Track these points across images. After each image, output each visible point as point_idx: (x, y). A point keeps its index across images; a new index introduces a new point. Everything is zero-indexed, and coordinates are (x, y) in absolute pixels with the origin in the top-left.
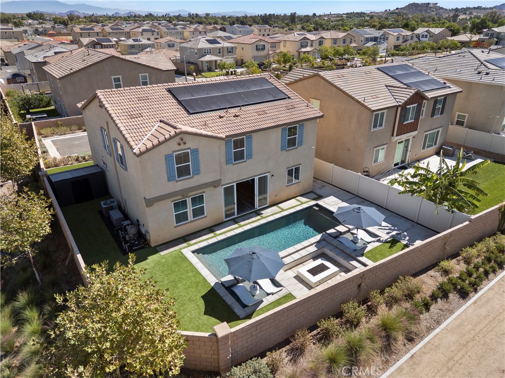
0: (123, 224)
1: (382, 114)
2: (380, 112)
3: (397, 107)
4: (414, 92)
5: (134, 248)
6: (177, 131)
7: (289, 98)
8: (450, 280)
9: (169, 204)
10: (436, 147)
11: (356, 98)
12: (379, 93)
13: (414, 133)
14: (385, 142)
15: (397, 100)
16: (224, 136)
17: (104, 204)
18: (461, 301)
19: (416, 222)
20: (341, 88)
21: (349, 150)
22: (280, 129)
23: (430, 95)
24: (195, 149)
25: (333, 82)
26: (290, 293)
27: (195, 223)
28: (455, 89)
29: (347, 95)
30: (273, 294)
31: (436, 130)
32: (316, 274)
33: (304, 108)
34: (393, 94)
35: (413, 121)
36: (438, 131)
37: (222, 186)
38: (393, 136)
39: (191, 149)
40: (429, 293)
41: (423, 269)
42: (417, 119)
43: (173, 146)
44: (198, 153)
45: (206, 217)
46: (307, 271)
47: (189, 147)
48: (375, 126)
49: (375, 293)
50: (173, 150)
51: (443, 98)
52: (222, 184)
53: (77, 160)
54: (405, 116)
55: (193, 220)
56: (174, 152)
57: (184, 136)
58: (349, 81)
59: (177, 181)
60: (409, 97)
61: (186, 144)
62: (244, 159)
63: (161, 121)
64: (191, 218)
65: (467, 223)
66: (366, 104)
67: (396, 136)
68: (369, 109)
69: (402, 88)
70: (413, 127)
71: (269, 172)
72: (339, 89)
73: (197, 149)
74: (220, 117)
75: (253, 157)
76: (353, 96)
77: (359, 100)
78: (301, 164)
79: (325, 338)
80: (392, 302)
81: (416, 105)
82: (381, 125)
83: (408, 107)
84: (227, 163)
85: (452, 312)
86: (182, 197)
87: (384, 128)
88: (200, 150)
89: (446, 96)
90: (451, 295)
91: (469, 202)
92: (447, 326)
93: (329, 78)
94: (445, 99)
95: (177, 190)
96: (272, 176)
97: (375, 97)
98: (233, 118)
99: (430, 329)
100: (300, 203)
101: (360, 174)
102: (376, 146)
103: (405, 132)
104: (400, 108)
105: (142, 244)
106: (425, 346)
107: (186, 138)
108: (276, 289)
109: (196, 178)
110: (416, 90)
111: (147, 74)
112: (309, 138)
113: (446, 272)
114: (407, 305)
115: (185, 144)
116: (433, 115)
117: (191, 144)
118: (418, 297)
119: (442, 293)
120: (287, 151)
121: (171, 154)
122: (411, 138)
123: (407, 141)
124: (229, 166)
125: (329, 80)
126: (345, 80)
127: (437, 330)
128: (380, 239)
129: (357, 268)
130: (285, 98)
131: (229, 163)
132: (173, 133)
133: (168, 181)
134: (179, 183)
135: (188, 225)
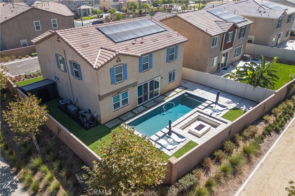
0: (80, 113)
1: (217, 38)
2: (215, 37)
3: (223, 33)
4: (232, 24)
5: (91, 126)
6: (117, 53)
7: (166, 30)
8: (270, 125)
9: (111, 99)
10: (240, 56)
11: (202, 29)
12: (213, 26)
13: (231, 48)
14: (217, 55)
15: (224, 29)
16: (140, 55)
17: (62, 102)
18: (277, 135)
19: (243, 97)
20: (192, 23)
21: (197, 60)
22: (166, 50)
23: (239, 25)
25: (186, 20)
26: (191, 141)
27: (123, 108)
28: (250, 22)
29: (196, 27)
30: (182, 142)
31: (240, 46)
32: (200, 130)
33: (176, 36)
34: (220, 26)
35: (231, 41)
36: (241, 47)
37: (137, 86)
38: (221, 50)
39: (123, 64)
40: (261, 133)
41: (255, 121)
42: (233, 40)
43: (114, 63)
44: (126, 67)
45: (129, 104)
46: (195, 129)
48: (213, 45)
49: (237, 135)
50: (114, 65)
51: (244, 27)
52: (137, 84)
53: (26, 77)
54: (227, 38)
56: (114, 66)
57: (120, 57)
58: (195, 20)
59: (116, 84)
60: (230, 27)
62: (148, 68)
63: (101, 48)
64: (121, 106)
65: (274, 95)
66: (208, 32)
67: (223, 50)
68: (210, 35)
69: (223, 22)
70: (230, 45)
71: (160, 76)
72: (191, 24)
73: (126, 64)
74: (133, 44)
76: (200, 28)
77: (204, 30)
78: (175, 70)
79: (218, 161)
80: (245, 139)
81: (232, 32)
82: (215, 45)
83: (229, 33)
84: (140, 71)
85: (274, 141)
86: (117, 94)
87: (217, 46)
88: (128, 64)
89: (246, 26)
90: (272, 133)
91: (273, 83)
92: (274, 148)
93: (183, 18)
94: (246, 27)
95: (116, 89)
96: (162, 78)
97: (211, 28)
98: (140, 44)
99: (266, 151)
100: (176, 93)
101: (208, 73)
102: (213, 56)
103: (227, 48)
104: (225, 34)
105: (95, 123)
106: (266, 159)
107: (121, 57)
108: (183, 140)
109: (125, 81)
110: (233, 23)
111: (56, 19)
112: (180, 54)
113: (266, 122)
114: (253, 140)
115: (120, 61)
116: (239, 38)
117: (124, 61)
118: (257, 136)
119: (267, 132)
120: (169, 62)
121: (113, 68)
122: (229, 51)
123: (227, 53)
124: (140, 73)
125: (184, 19)
126: (192, 19)
127: (269, 151)
128: (227, 108)
129: (221, 124)
130: (164, 31)
131: (141, 72)
132: (115, 55)
133: (111, 84)
135: (120, 110)
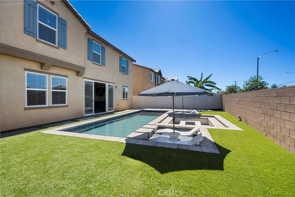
2: (152, 73)
4: (159, 70)
27: (54, 110)
37: (84, 78)
39: (59, 16)
44: (66, 27)
47: (57, 12)
48: (151, 79)
52: (84, 76)
55: (52, 105)
64: (50, 103)
68: (149, 69)
71: (114, 83)
75: (106, 65)
78: (128, 87)
81: (160, 76)
95: (36, 51)
96: (116, 87)
104: (157, 74)
109: (61, 51)
117: (60, 11)
120: (122, 73)
124: (90, 62)
133: (25, 33)
134: (40, 44)
135: (45, 110)
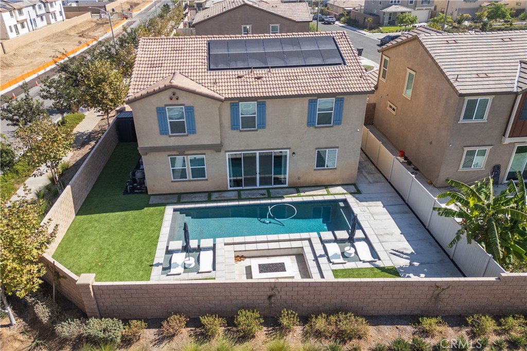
2: (480, 98)
5: (135, 191)
6: (167, 84)
7: (345, 64)
9: (165, 158)
14: (489, 144)
16: (223, 98)
21: (431, 143)
22: (306, 100)
24: (190, 107)
26: (215, 278)
27: (195, 183)
30: (199, 272)
32: (265, 272)
33: (355, 78)
37: (226, 151)
38: (504, 135)
39: (186, 105)
43: (164, 100)
44: (193, 111)
45: (207, 180)
46: (260, 265)
47: (183, 103)
48: (467, 117)
50: (165, 103)
55: (192, 179)
56: (166, 105)
57: (177, 91)
59: (170, 136)
61: (178, 101)
64: (189, 177)
65: (493, 279)
67: (510, 137)
68: (456, 92)
71: (289, 148)
73: (193, 107)
74: (239, 77)
75: (267, 128)
76: (445, 70)
78: (337, 148)
84: (233, 128)
88: (196, 109)
96: (294, 153)
97: (482, 76)
100: (326, 193)
107: (179, 94)
109: (191, 137)
111: (278, 25)
112: (353, 117)
115: (177, 99)
117: (187, 101)
120: (316, 127)
121: (162, 108)
124: (235, 131)
125: (426, 45)
128: (375, 262)
131: (235, 129)
132: (162, 86)
133: (161, 134)
134: (172, 138)
135: (186, 183)
